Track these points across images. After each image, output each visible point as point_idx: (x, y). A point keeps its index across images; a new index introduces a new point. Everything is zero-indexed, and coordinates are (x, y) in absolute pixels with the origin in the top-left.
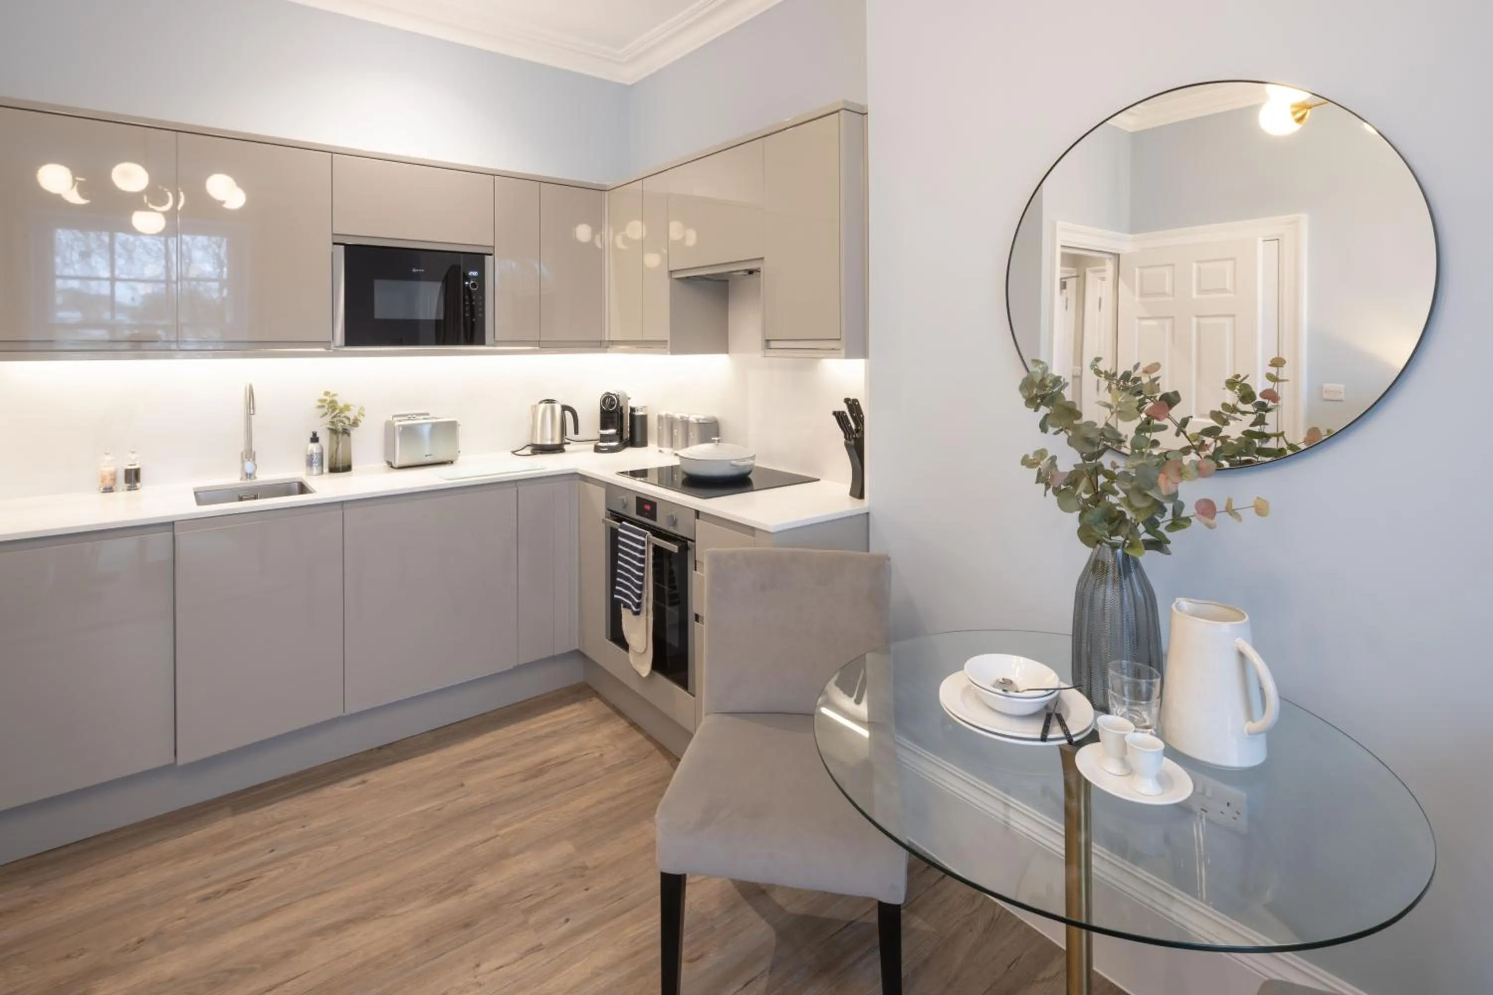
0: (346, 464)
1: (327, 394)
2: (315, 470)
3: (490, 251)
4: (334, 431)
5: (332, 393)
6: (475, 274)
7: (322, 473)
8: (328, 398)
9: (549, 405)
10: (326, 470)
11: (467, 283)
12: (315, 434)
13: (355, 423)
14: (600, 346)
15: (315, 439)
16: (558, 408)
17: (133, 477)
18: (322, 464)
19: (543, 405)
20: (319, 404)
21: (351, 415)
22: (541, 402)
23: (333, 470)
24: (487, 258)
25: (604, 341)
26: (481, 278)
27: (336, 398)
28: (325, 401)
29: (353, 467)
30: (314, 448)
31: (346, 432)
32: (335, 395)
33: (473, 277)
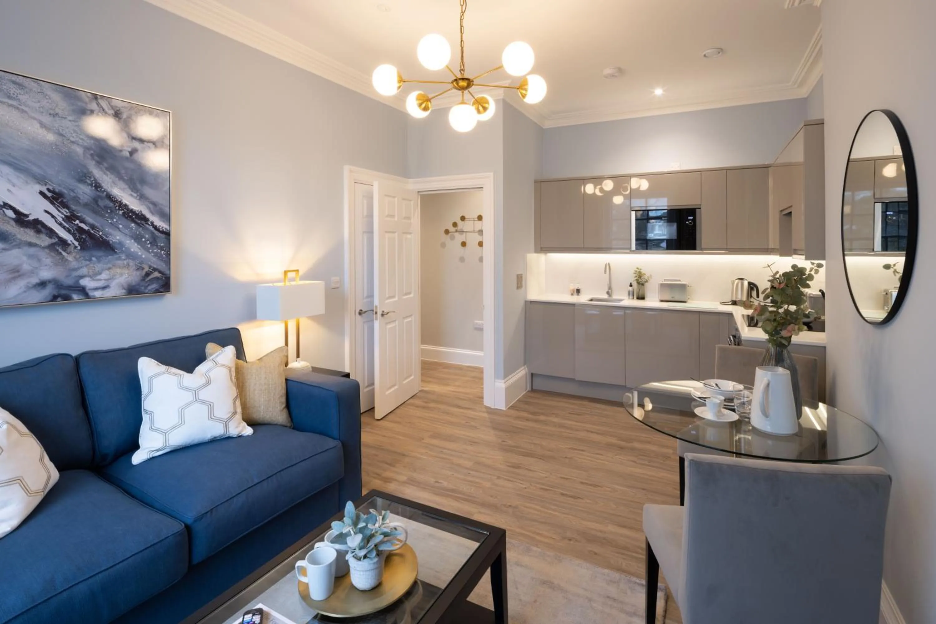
0: (642, 297)
1: (638, 268)
2: (631, 297)
3: (699, 207)
4: (638, 283)
5: (640, 268)
6: (691, 218)
7: (633, 298)
8: (638, 270)
9: (740, 281)
10: (635, 298)
11: (687, 222)
12: (631, 283)
13: (647, 281)
14: (767, 251)
15: (631, 285)
16: (746, 283)
17: (578, 291)
18: (633, 295)
19: (737, 281)
20: (635, 272)
21: (646, 278)
22: (736, 279)
23: (638, 298)
24: (697, 210)
25: (769, 249)
26: (694, 220)
27: (642, 270)
28: (636, 271)
29: (646, 299)
30: (630, 288)
31: (643, 284)
32: (641, 269)
33: (690, 220)
